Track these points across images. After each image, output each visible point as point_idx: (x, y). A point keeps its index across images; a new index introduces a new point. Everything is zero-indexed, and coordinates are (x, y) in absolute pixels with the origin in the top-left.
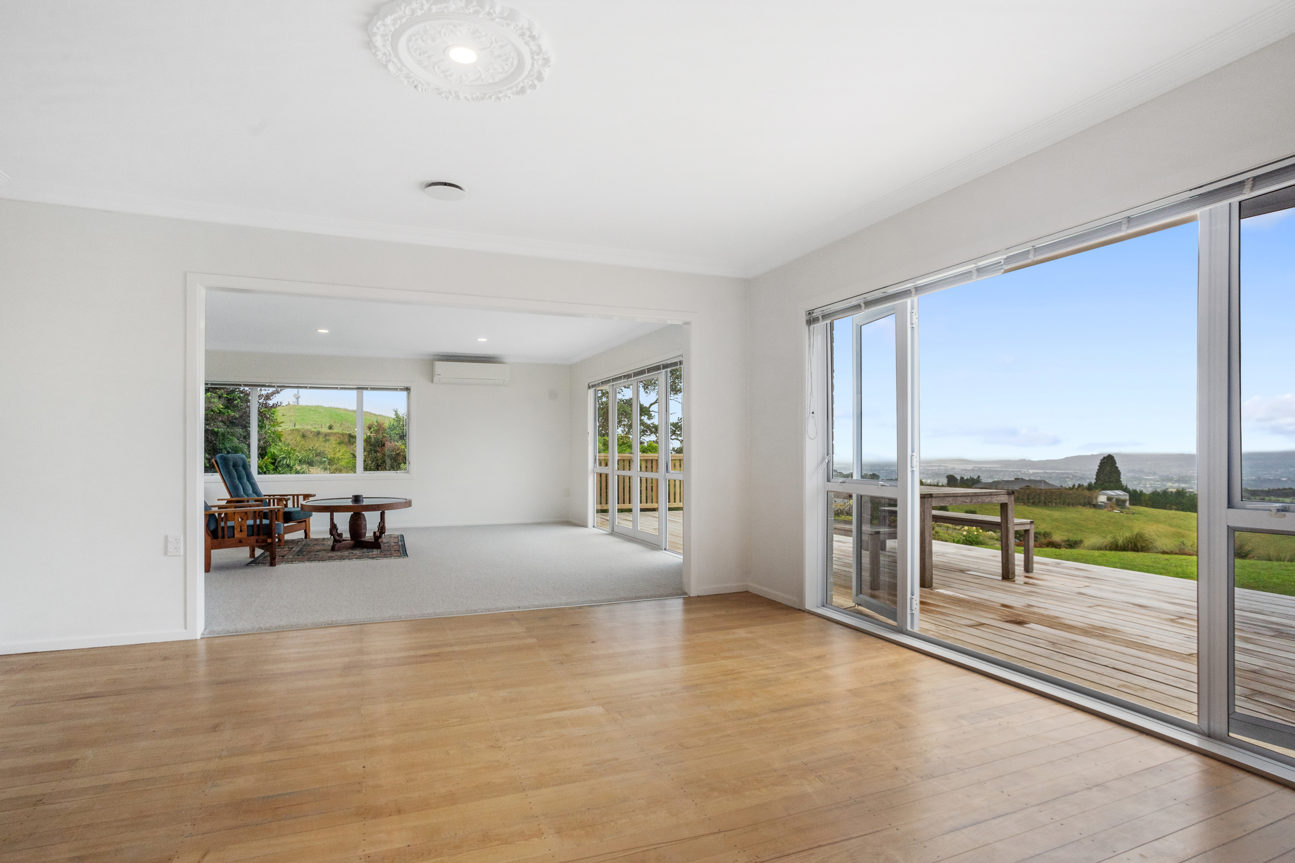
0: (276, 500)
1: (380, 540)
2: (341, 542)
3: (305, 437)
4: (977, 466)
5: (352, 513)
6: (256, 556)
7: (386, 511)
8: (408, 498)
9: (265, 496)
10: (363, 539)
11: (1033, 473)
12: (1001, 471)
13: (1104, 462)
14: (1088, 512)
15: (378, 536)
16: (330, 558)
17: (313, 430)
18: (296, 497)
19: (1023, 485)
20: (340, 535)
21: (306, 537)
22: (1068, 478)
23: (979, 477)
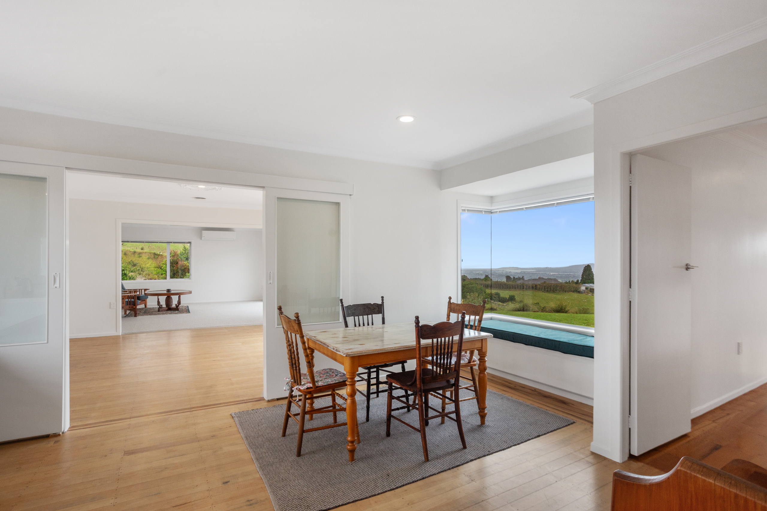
0: (133, 292)
1: (178, 307)
2: (162, 308)
3: (126, 254)
4: (523, 271)
5: (167, 296)
6: (127, 314)
7: (181, 296)
8: (190, 290)
9: (127, 290)
10: (171, 307)
11: (553, 274)
12: (536, 273)
13: (586, 269)
14: (575, 295)
15: (177, 306)
16: (158, 314)
17: (131, 250)
18: (141, 290)
19: (542, 281)
20: (162, 305)
21: (145, 307)
22: (571, 277)
23: (523, 277)
